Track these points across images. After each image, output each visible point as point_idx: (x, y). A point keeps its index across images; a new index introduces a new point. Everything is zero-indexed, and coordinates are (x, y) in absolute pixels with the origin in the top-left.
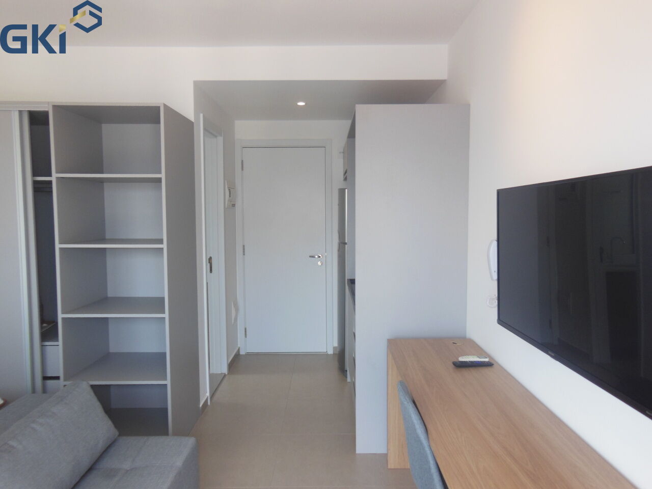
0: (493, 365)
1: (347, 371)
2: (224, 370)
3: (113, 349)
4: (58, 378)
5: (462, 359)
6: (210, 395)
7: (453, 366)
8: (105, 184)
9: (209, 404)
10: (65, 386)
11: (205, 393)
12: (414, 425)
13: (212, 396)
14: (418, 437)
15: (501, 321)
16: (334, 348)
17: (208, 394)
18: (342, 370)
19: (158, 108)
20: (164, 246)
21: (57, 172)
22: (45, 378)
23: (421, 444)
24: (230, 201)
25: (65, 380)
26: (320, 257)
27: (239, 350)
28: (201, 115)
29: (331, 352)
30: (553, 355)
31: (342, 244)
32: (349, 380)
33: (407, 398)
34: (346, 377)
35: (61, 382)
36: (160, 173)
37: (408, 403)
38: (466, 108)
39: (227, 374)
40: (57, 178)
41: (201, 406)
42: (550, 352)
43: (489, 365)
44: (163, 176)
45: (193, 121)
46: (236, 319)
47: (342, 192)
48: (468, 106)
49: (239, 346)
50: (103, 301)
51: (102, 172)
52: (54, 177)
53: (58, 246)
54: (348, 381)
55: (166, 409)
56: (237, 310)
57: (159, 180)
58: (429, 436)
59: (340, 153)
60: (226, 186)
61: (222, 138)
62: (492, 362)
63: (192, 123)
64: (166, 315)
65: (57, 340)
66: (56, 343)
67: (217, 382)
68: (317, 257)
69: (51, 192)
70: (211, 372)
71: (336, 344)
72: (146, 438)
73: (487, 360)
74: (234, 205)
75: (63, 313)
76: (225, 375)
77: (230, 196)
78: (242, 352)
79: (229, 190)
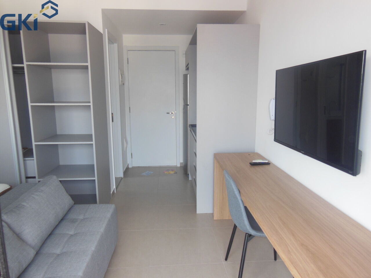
0: (270, 164)
1: (189, 175)
2: (122, 175)
3: (62, 163)
4: (34, 177)
5: (254, 161)
6: (116, 187)
7: (250, 164)
8: (52, 70)
9: (115, 192)
10: (39, 181)
11: (114, 186)
12: (234, 190)
13: (117, 188)
14: (235, 195)
15: (276, 140)
16: (181, 163)
17: (115, 187)
18: (186, 174)
19: (85, 24)
20: (91, 104)
21: (27, 61)
22: (27, 178)
23: (237, 198)
24: (122, 81)
25: (39, 178)
26: (172, 113)
27: (128, 165)
28: (106, 30)
29: (179, 165)
30: (303, 152)
31: (186, 105)
32: (190, 178)
33: (230, 177)
34: (189, 178)
35: (37, 179)
36: (87, 62)
37: (230, 179)
38: (258, 27)
39: (123, 177)
40: (27, 65)
41: (111, 193)
42: (302, 152)
43: (268, 164)
44: (89, 64)
45: (102, 33)
46: (126, 148)
47: (185, 76)
48: (259, 26)
49: (128, 163)
50: (55, 137)
51: (50, 62)
52: (25, 64)
53: (30, 104)
54: (189, 180)
55: (96, 195)
56: (127, 143)
57: (86, 67)
58: (241, 194)
59: (183, 54)
60: (120, 73)
61: (117, 44)
62: (270, 162)
63: (102, 34)
64: (93, 142)
65: (33, 157)
66: (32, 159)
67: (119, 181)
68: (171, 113)
69: (24, 74)
70: (116, 177)
71: (182, 160)
72: (89, 205)
73: (267, 161)
74: (124, 84)
75: (35, 142)
76: (122, 178)
77: (122, 79)
78: (130, 166)
79: (121, 75)
